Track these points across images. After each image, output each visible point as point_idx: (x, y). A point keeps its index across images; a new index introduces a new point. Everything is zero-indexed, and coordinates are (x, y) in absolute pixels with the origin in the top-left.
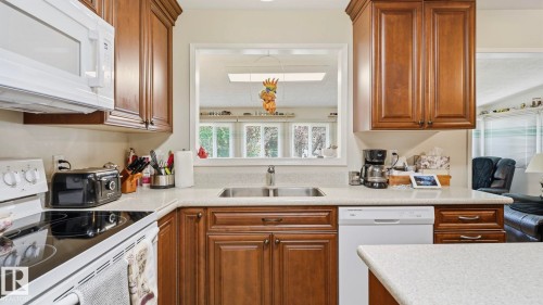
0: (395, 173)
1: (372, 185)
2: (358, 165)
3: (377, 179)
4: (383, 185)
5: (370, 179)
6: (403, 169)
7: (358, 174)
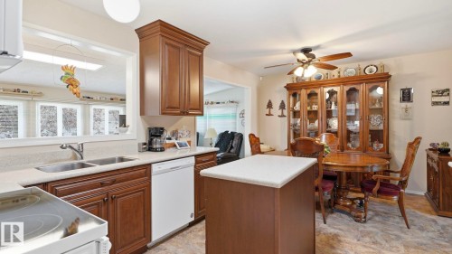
0: (168, 141)
1: (156, 150)
2: (144, 138)
3: (158, 146)
4: (162, 150)
5: (154, 146)
6: (170, 139)
7: (145, 144)
